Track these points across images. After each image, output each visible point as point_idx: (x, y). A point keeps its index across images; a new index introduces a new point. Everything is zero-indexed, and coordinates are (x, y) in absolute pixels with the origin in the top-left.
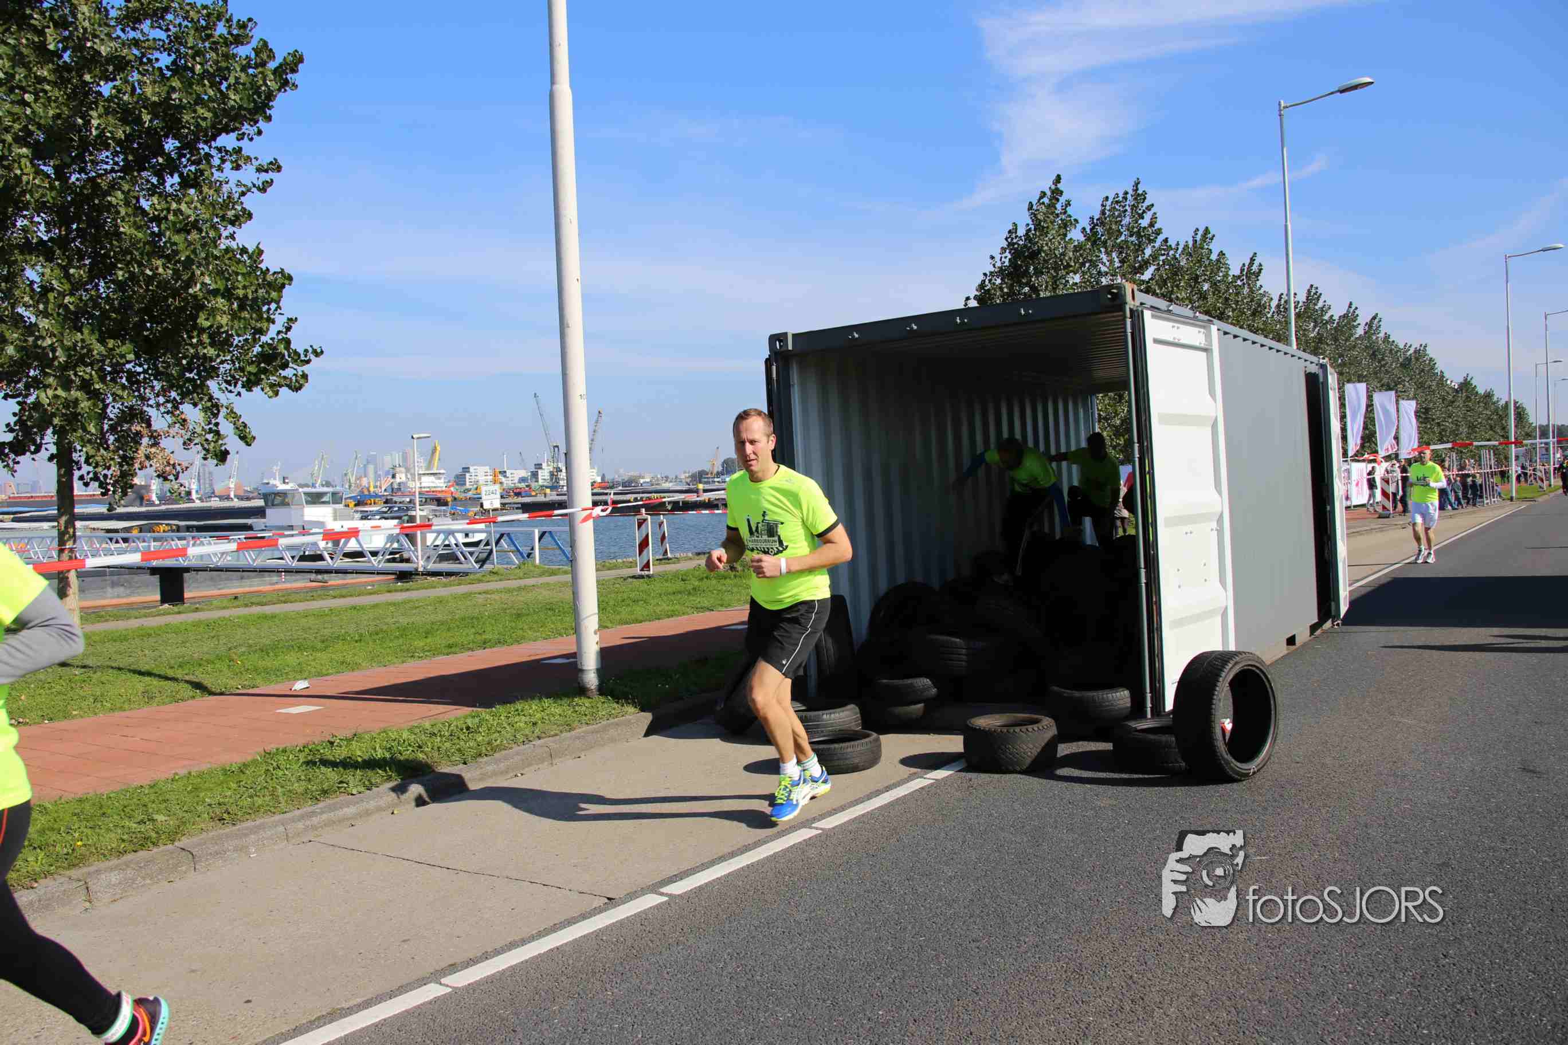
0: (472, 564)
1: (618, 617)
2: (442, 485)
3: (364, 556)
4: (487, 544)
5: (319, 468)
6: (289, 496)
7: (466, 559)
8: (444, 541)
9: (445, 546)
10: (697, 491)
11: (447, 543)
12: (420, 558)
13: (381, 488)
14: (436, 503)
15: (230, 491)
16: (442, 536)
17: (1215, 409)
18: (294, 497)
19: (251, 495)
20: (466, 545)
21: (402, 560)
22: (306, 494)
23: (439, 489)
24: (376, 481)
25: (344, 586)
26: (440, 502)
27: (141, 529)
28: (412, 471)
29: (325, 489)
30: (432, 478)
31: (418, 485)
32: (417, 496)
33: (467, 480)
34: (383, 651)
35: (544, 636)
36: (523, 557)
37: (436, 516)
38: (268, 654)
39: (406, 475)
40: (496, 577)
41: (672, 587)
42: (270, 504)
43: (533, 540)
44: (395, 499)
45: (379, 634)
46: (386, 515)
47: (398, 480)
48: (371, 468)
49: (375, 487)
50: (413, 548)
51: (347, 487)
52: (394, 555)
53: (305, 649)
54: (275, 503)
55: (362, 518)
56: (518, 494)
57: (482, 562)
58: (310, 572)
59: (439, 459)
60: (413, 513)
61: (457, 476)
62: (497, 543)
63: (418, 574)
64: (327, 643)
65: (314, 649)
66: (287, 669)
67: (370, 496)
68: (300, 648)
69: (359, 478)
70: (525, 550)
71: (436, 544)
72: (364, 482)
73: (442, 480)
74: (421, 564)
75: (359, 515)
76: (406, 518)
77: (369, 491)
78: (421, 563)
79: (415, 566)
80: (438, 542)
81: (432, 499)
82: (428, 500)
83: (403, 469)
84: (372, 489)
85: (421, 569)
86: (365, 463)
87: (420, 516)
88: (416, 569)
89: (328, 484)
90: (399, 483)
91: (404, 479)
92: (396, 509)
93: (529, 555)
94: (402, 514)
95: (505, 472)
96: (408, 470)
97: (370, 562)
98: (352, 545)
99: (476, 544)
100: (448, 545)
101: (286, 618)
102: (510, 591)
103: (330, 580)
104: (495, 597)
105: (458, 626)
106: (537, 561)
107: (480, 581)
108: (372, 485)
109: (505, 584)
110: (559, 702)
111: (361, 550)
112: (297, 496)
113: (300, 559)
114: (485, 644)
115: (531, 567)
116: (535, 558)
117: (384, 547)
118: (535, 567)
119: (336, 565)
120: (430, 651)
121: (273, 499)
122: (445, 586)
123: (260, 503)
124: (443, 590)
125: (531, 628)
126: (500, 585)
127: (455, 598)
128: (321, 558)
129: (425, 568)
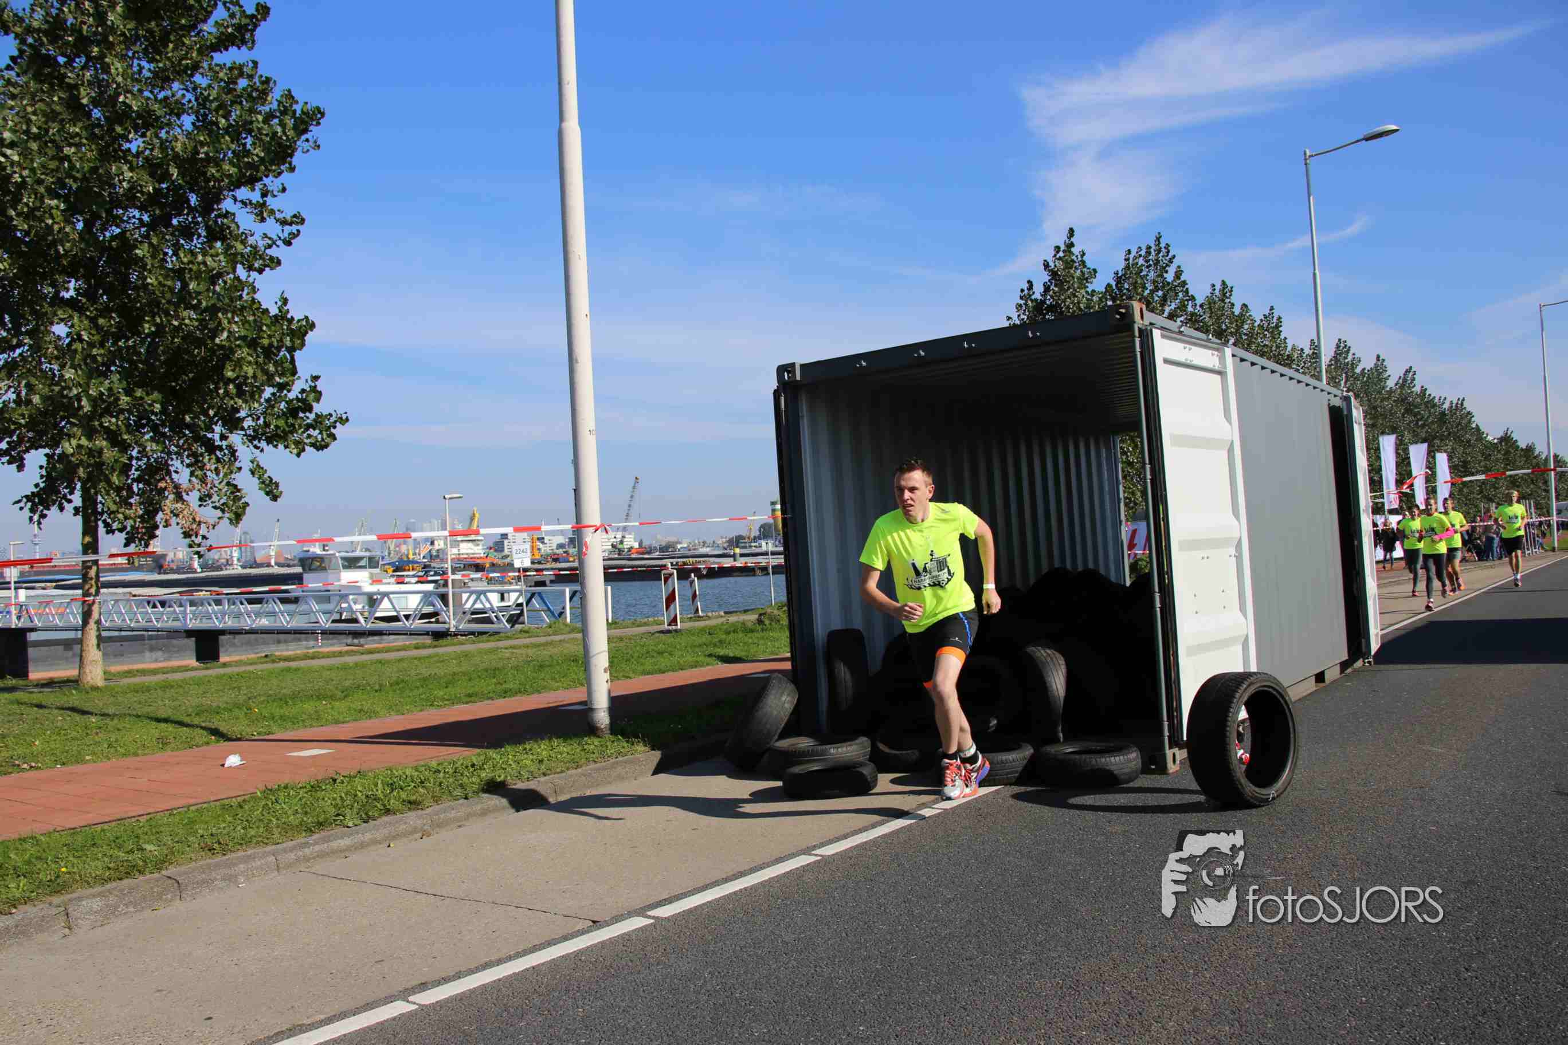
0: (504, 623)
1: (642, 668)
2: (480, 552)
3: (399, 620)
6: (327, 561)
7: (499, 620)
10: (733, 556)
12: (452, 619)
13: (420, 554)
14: (473, 568)
15: (270, 559)
16: (474, 597)
17: (1230, 431)
18: (331, 561)
19: (291, 563)
21: (437, 622)
22: (343, 558)
23: (478, 556)
24: (415, 548)
26: (479, 568)
27: (180, 595)
29: (362, 554)
30: (470, 545)
31: (456, 552)
33: (505, 547)
34: (402, 700)
35: (565, 685)
36: (557, 616)
37: (471, 580)
38: (286, 703)
39: (445, 542)
40: (525, 635)
41: (699, 640)
42: (307, 568)
43: (564, 599)
44: (433, 565)
45: (399, 685)
46: (422, 580)
47: (437, 548)
49: (414, 553)
50: (445, 609)
51: (385, 552)
53: (325, 698)
54: (314, 567)
55: (398, 582)
56: (556, 560)
57: (513, 620)
58: (342, 634)
61: (495, 543)
62: (529, 601)
63: (452, 634)
64: (346, 693)
65: (333, 698)
66: (304, 717)
67: (409, 562)
68: (319, 698)
69: (398, 546)
70: (556, 609)
72: (404, 549)
73: (481, 547)
74: (452, 624)
75: (395, 580)
77: (407, 557)
79: (447, 626)
81: (470, 566)
82: (462, 566)
84: (411, 555)
85: (453, 629)
87: (453, 580)
88: (449, 630)
89: (364, 550)
90: (438, 550)
91: (442, 546)
92: (432, 573)
93: (560, 614)
94: (438, 578)
95: (543, 538)
97: (405, 625)
98: (385, 609)
101: (310, 670)
102: (535, 646)
103: (366, 644)
104: (524, 651)
105: (479, 677)
106: (568, 620)
107: (508, 638)
108: (411, 553)
109: (533, 640)
110: (569, 741)
111: (395, 614)
112: (334, 560)
113: (334, 621)
114: (506, 693)
115: (562, 627)
116: (566, 618)
117: (416, 609)
118: (566, 625)
119: (369, 626)
120: (447, 700)
121: (311, 565)
122: (474, 642)
123: (298, 570)
124: (470, 646)
125: (553, 679)
126: (527, 641)
127: (480, 652)
128: (356, 621)
129: (456, 628)
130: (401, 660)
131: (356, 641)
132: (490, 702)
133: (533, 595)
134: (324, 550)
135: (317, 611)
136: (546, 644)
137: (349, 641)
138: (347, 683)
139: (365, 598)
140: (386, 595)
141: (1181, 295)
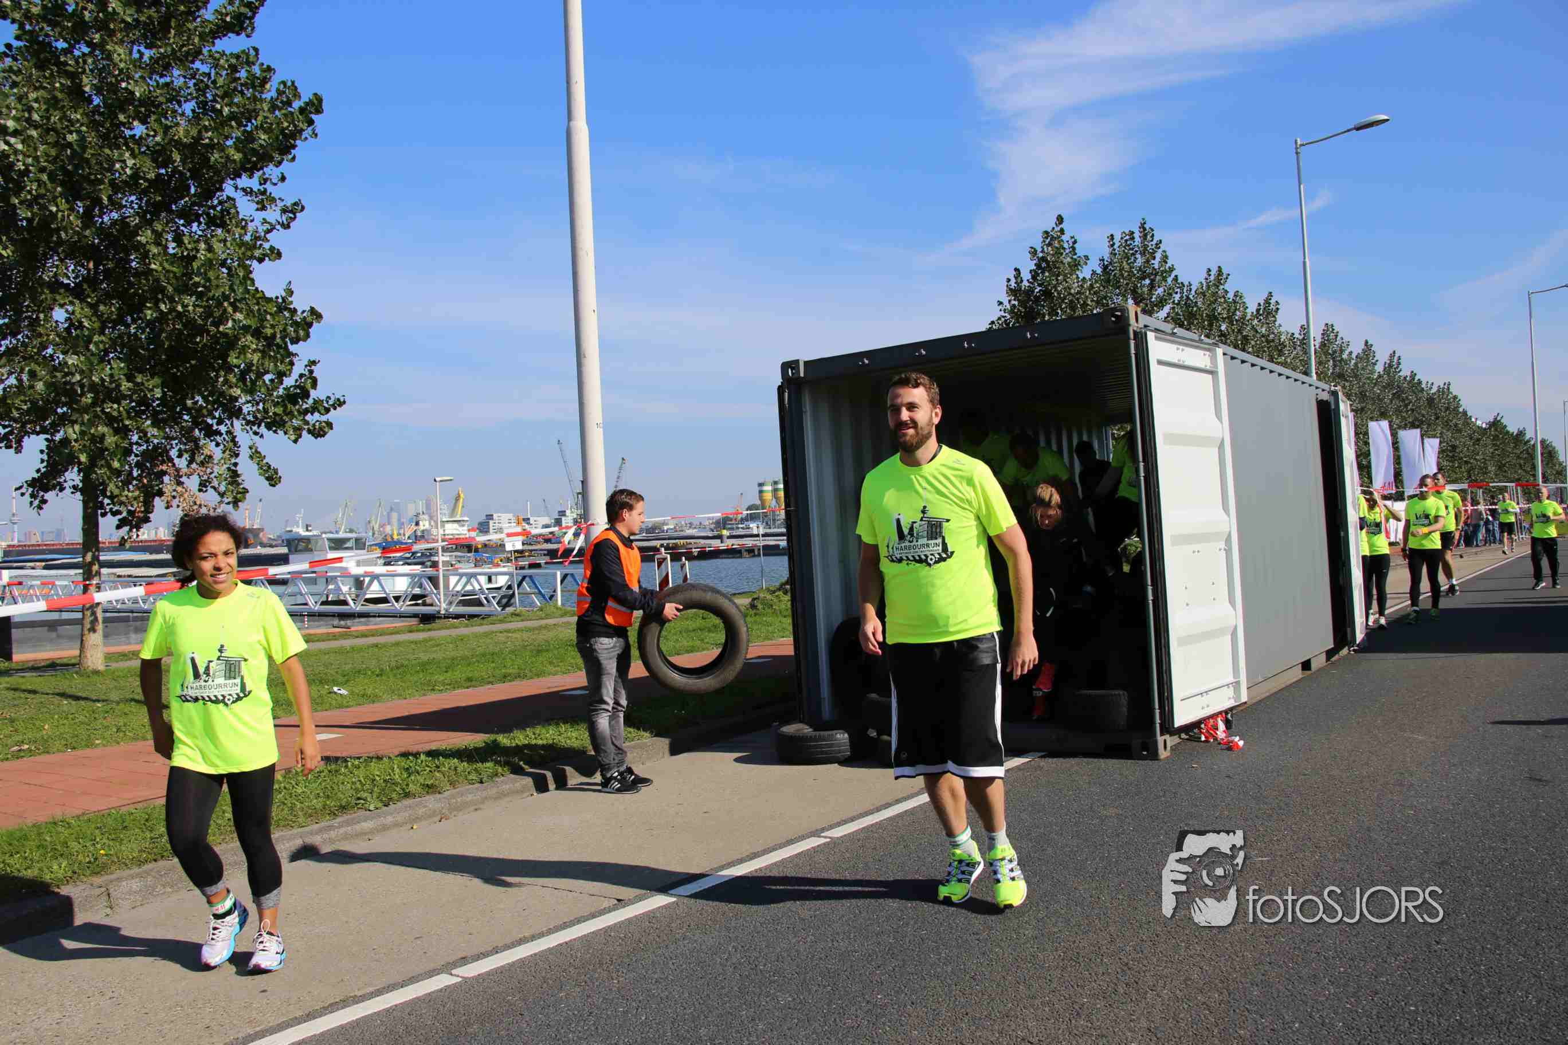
0: (494, 607)
2: (466, 532)
3: (388, 602)
4: (509, 587)
5: (343, 514)
6: (313, 542)
7: (488, 602)
8: (466, 583)
10: (720, 537)
11: (469, 586)
12: (442, 600)
13: (404, 535)
14: (459, 549)
16: (464, 579)
17: (1221, 430)
18: (317, 543)
20: (489, 589)
21: (424, 604)
22: (329, 539)
23: (463, 536)
24: (400, 529)
28: (435, 518)
29: (349, 535)
30: (456, 525)
31: (441, 532)
32: (440, 543)
33: (491, 528)
34: (404, 685)
35: (562, 669)
36: (546, 600)
37: (459, 561)
39: (430, 524)
40: (518, 618)
41: (692, 625)
42: (292, 549)
45: (400, 669)
46: (410, 561)
47: (421, 527)
48: (395, 516)
49: (398, 534)
50: (435, 591)
51: (371, 534)
52: (417, 599)
54: (300, 548)
55: (385, 563)
57: (504, 605)
58: (333, 615)
59: (463, 507)
60: (436, 559)
61: (480, 524)
63: (441, 617)
67: (394, 543)
69: (382, 526)
72: (388, 529)
73: (466, 528)
74: (443, 607)
75: (383, 561)
76: (429, 564)
77: (392, 538)
78: (444, 605)
79: (437, 609)
80: (459, 587)
82: (451, 547)
83: (426, 517)
84: (395, 537)
85: (443, 612)
86: (388, 509)
87: (443, 561)
88: (439, 612)
89: (351, 531)
90: (423, 531)
91: (427, 526)
92: (419, 555)
93: (551, 597)
94: (425, 560)
95: (529, 519)
96: (431, 518)
97: (393, 605)
98: (374, 591)
102: (529, 629)
103: (353, 626)
104: (519, 635)
105: (478, 661)
106: (559, 603)
107: (501, 621)
108: (395, 533)
109: (529, 624)
110: (576, 727)
111: (384, 595)
112: (320, 543)
113: (323, 603)
114: (504, 678)
115: (553, 609)
116: (557, 600)
117: (406, 591)
118: (557, 608)
119: (359, 608)
120: (450, 685)
121: (297, 547)
122: (467, 626)
123: (284, 550)
124: (464, 630)
125: (551, 663)
126: (521, 625)
127: (476, 636)
128: (345, 603)
129: (447, 611)
130: (397, 644)
131: (342, 623)
132: (490, 686)
133: (524, 578)
134: (307, 530)
135: (306, 594)
136: (540, 628)
137: (336, 622)
138: (347, 667)
139: (352, 581)
140: (375, 577)
141: (1169, 280)
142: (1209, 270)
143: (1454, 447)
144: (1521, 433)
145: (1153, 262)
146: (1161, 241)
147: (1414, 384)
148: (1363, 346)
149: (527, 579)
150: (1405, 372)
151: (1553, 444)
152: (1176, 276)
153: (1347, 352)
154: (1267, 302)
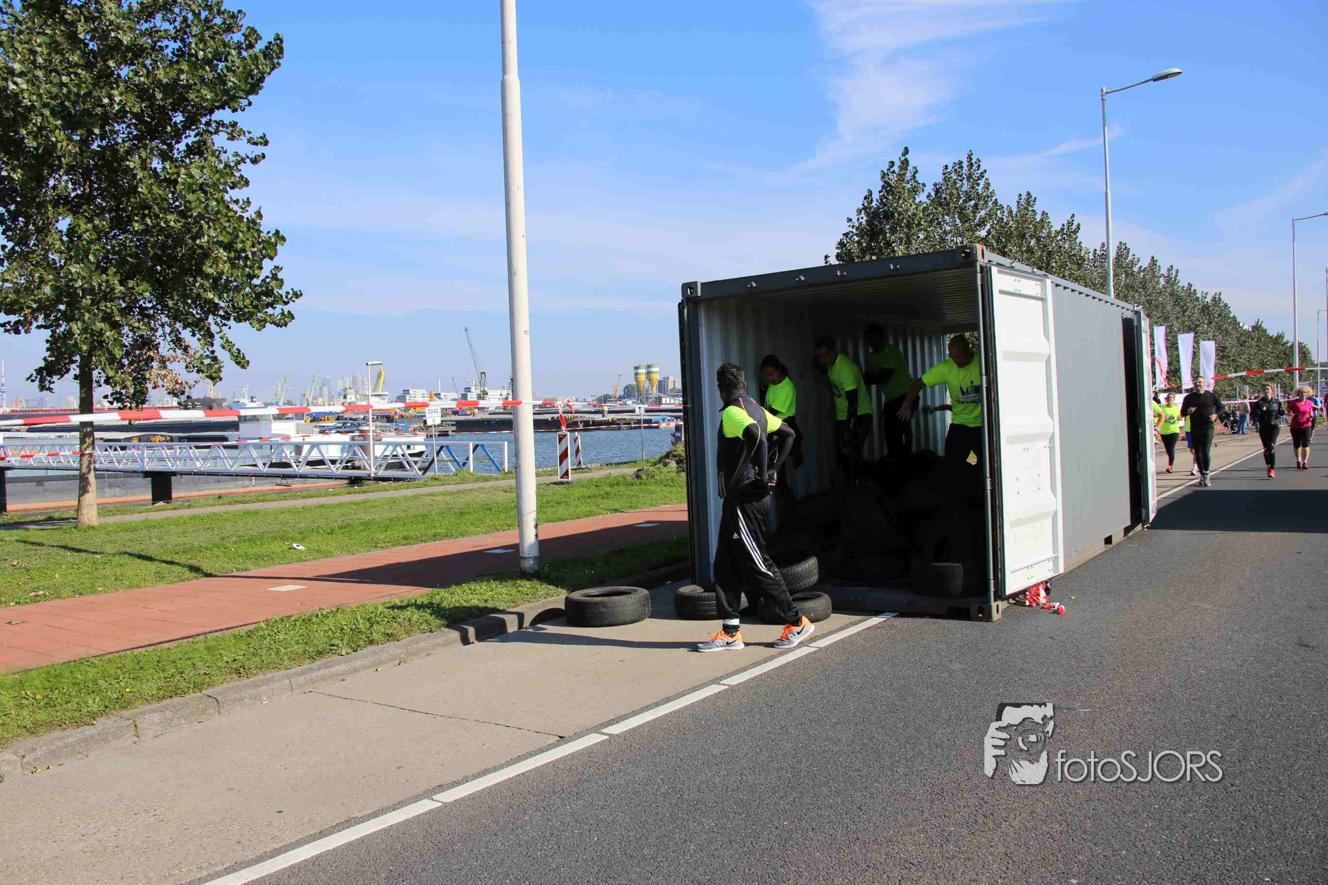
0: (415, 472)
3: (325, 465)
4: (429, 454)
7: (410, 466)
8: (392, 452)
9: (394, 456)
10: (601, 412)
11: (395, 453)
12: (372, 465)
14: (385, 420)
16: (391, 448)
17: (1049, 347)
20: (411, 455)
21: (354, 468)
25: (307, 489)
26: (389, 419)
27: (140, 439)
28: (360, 392)
30: (378, 399)
32: (371, 414)
34: (351, 542)
35: (484, 530)
36: (459, 466)
37: (386, 431)
38: (255, 543)
39: (356, 397)
40: (437, 483)
41: (588, 491)
43: (468, 451)
44: (348, 416)
45: (346, 528)
46: (340, 430)
47: (349, 400)
48: (326, 390)
50: (366, 457)
52: (350, 464)
53: (286, 540)
55: (320, 432)
57: (425, 470)
58: (278, 476)
59: (384, 383)
60: (365, 428)
61: (399, 397)
62: (438, 453)
63: (370, 480)
65: (293, 539)
66: (273, 555)
67: (324, 414)
68: (282, 539)
69: (315, 398)
70: (461, 460)
71: (385, 454)
73: (386, 401)
74: (373, 471)
75: (318, 430)
76: (359, 432)
78: (373, 470)
79: (368, 472)
80: (387, 453)
81: (382, 417)
82: (379, 418)
83: (353, 391)
85: (373, 475)
86: (321, 384)
87: (372, 431)
88: (369, 475)
91: (354, 399)
92: (349, 425)
93: (464, 464)
94: (355, 429)
95: (439, 396)
96: (357, 391)
97: (329, 468)
98: (315, 455)
99: (420, 454)
100: (396, 456)
101: (266, 513)
102: (451, 494)
104: (440, 498)
105: (412, 522)
106: (472, 470)
110: (503, 583)
113: (270, 466)
114: (435, 537)
115: (468, 476)
116: (469, 468)
117: (340, 456)
118: (470, 474)
119: (300, 470)
120: (390, 542)
122: (395, 489)
125: (473, 524)
126: (442, 489)
127: (406, 499)
128: (288, 465)
129: (376, 474)
130: (340, 505)
132: (424, 545)
133: (442, 448)
135: (257, 457)
136: (460, 492)
138: (301, 526)
139: (293, 447)
140: (314, 445)
141: (990, 204)
142: (1020, 195)
143: (1225, 348)
144: (1280, 337)
145: (977, 188)
146: (985, 171)
147: (1190, 292)
148: (1149, 261)
149: (444, 448)
150: (1183, 282)
151: (1307, 346)
152: (996, 200)
153: (1138, 266)
154: (1070, 223)
